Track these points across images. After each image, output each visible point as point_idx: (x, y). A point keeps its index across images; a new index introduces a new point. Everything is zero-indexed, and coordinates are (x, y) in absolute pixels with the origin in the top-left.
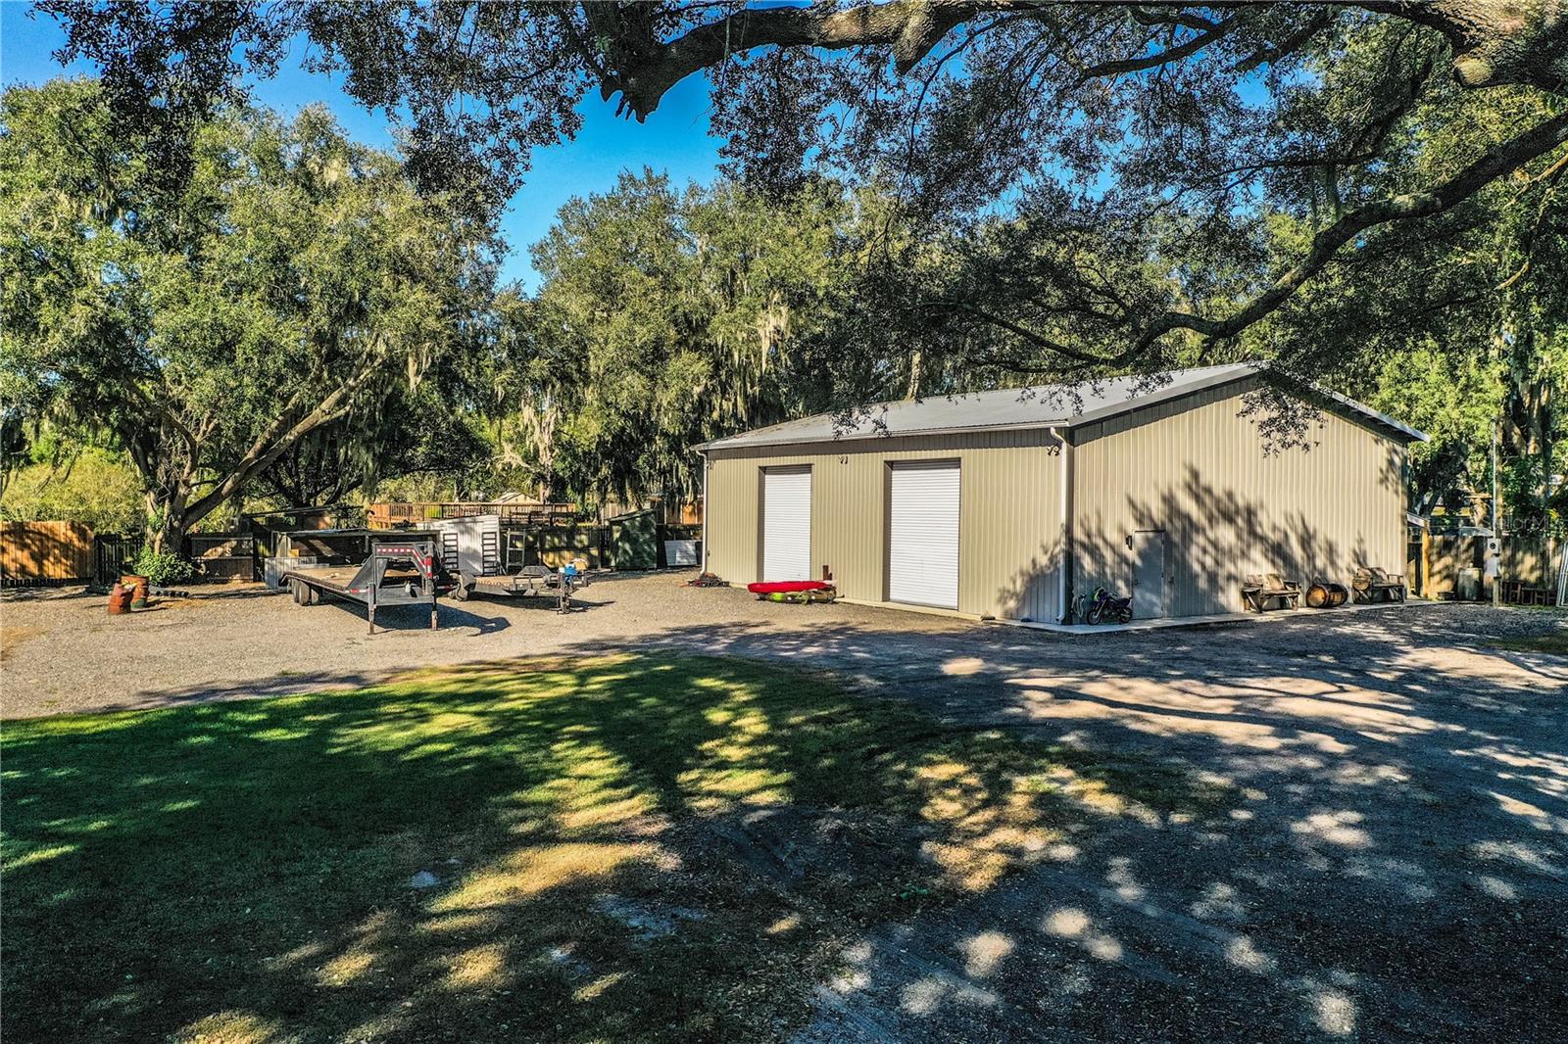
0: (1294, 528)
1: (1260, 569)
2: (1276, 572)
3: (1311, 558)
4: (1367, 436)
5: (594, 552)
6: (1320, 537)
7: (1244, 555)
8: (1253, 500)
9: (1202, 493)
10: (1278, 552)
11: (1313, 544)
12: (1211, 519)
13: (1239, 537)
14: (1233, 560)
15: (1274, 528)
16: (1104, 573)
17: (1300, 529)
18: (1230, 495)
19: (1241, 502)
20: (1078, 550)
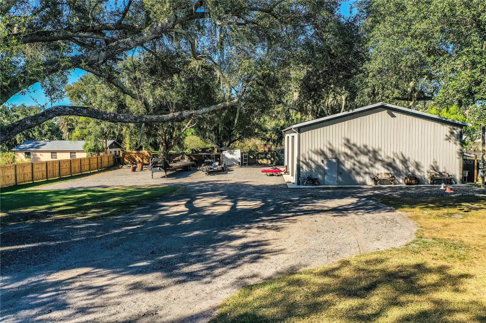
0: (398, 158)
1: (381, 171)
2: (388, 172)
3: (407, 168)
4: (439, 125)
5: (272, 159)
6: (412, 161)
7: (372, 166)
8: (376, 148)
9: (352, 147)
10: (390, 165)
11: (408, 163)
12: (356, 154)
13: (370, 160)
14: (367, 167)
15: (388, 157)
16: (312, 171)
17: (401, 158)
18: (365, 146)
19: (371, 149)
20: (301, 164)
